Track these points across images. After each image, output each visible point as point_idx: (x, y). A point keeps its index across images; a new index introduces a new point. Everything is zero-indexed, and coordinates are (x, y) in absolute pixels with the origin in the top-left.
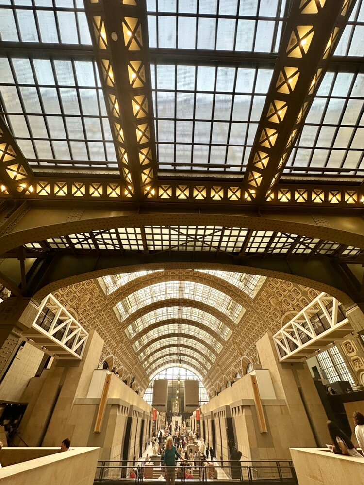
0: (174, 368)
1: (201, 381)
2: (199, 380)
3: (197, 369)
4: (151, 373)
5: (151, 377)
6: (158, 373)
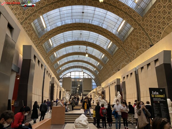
0: (76, 72)
1: (93, 79)
6: (65, 75)
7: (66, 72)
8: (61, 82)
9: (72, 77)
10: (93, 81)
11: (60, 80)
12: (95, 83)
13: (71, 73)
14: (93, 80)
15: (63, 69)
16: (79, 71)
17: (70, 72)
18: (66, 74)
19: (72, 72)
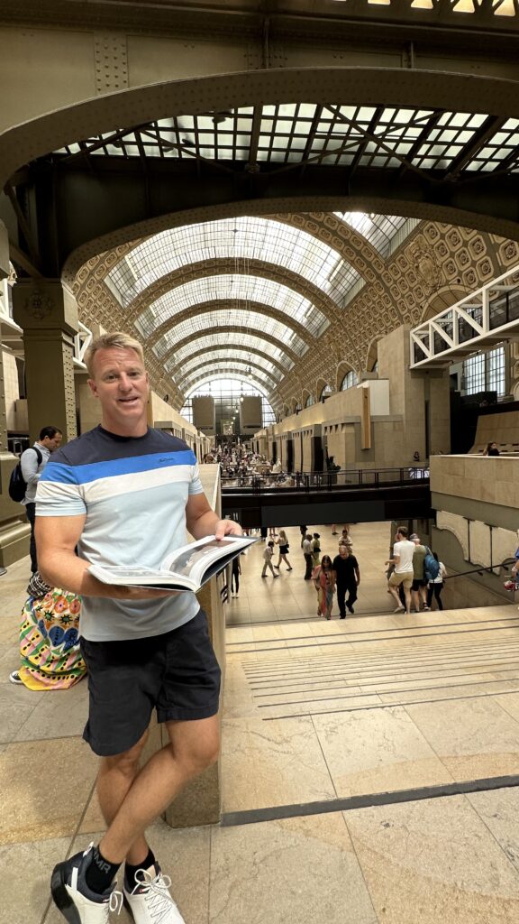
0: (223, 380)
2: (261, 395)
3: (260, 381)
4: (186, 389)
5: (186, 395)
6: (198, 388)
8: (190, 407)
10: (265, 401)
12: (270, 406)
13: (210, 384)
16: (231, 380)
19: (213, 381)
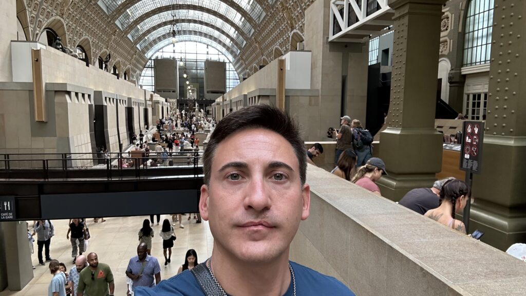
1: (230, 62)
2: (227, 61)
3: (224, 45)
4: (147, 49)
5: (149, 55)
6: (160, 49)
7: (161, 44)
8: (152, 68)
9: (177, 56)
11: (148, 64)
12: (235, 72)
13: (174, 46)
14: (231, 64)
15: (151, 39)
16: (196, 42)
17: (171, 43)
18: (162, 48)
19: (177, 42)
